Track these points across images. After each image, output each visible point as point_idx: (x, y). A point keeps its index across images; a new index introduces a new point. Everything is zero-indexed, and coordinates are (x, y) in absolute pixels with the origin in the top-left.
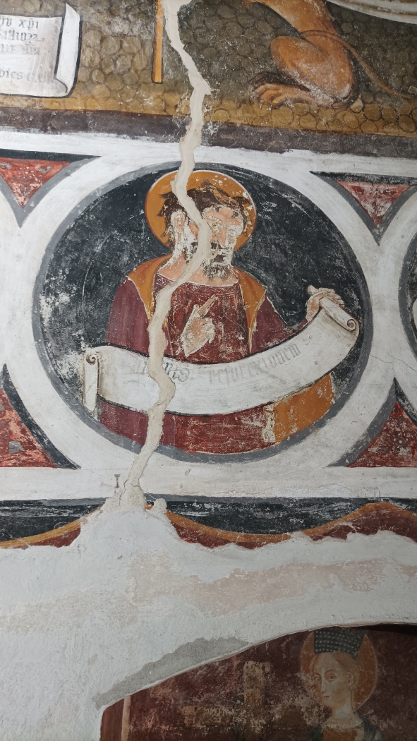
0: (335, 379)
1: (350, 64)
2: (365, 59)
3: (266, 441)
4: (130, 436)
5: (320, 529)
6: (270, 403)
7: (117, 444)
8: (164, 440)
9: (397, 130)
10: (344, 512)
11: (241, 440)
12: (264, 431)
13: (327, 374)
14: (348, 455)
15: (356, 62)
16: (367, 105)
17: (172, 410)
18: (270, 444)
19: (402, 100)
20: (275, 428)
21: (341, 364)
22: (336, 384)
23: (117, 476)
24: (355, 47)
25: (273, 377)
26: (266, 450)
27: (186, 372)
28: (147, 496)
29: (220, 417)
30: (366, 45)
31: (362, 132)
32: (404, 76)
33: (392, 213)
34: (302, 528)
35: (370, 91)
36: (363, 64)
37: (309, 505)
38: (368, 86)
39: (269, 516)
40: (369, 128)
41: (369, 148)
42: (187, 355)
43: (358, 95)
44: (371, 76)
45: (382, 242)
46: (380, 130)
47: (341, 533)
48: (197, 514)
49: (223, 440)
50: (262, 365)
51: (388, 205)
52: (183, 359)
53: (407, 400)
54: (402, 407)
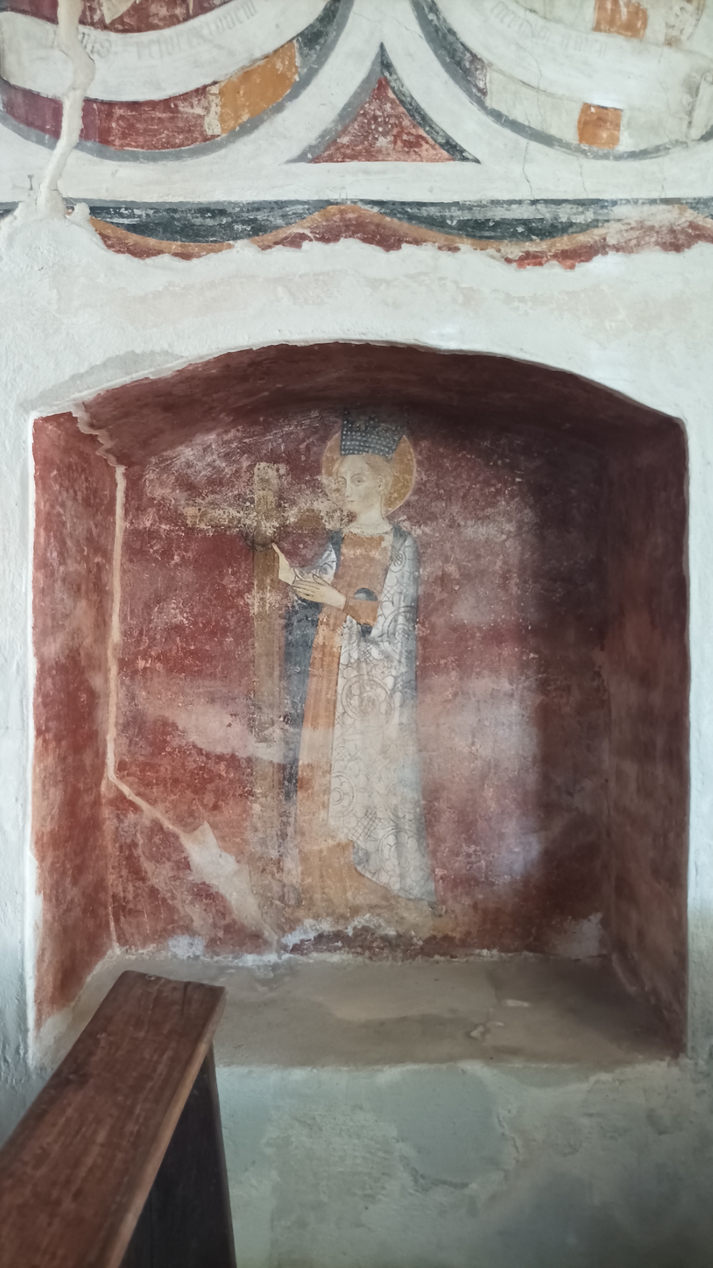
0: (300, 48)
3: (209, 133)
4: (43, 129)
5: (270, 237)
6: (215, 83)
7: (27, 138)
8: (85, 134)
10: (300, 216)
11: (179, 133)
12: (207, 120)
13: (291, 41)
14: (311, 148)
17: (93, 96)
18: (213, 137)
20: (221, 115)
21: (312, 26)
22: (301, 54)
23: (30, 177)
25: (219, 47)
26: (208, 143)
27: (107, 44)
28: (66, 200)
29: (153, 104)
34: (249, 236)
37: (258, 209)
39: (210, 222)
42: (108, 21)
47: (295, 241)
48: (126, 221)
49: (155, 133)
50: (205, 32)
52: (103, 26)
53: (396, 73)
54: (388, 82)
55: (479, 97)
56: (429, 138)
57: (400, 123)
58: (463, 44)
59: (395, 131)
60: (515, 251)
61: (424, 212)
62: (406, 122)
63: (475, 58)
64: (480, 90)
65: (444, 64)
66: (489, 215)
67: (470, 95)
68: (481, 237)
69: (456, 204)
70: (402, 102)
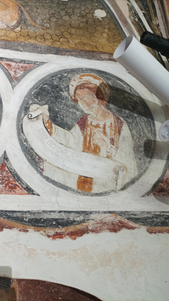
1: (19, 13)
2: (27, 11)
9: (35, 41)
15: (22, 12)
16: (22, 30)
19: (41, 29)
24: (23, 6)
30: (29, 6)
31: (18, 41)
32: (44, 19)
33: (23, 76)
35: (26, 24)
36: (25, 13)
38: (25, 22)
40: (22, 39)
41: (19, 48)
43: (19, 25)
44: (28, 18)
45: (15, 89)
46: (26, 41)
51: (22, 72)
53: (9, 161)
54: (6, 165)
55: (41, 171)
56: (20, 185)
57: (9, 179)
58: (36, 153)
59: (6, 183)
60: (52, 232)
61: (15, 215)
62: (11, 179)
63: (40, 158)
64: (41, 169)
65: (28, 159)
66: (42, 217)
67: (37, 170)
68: (38, 226)
69: (29, 212)
70: (10, 172)
